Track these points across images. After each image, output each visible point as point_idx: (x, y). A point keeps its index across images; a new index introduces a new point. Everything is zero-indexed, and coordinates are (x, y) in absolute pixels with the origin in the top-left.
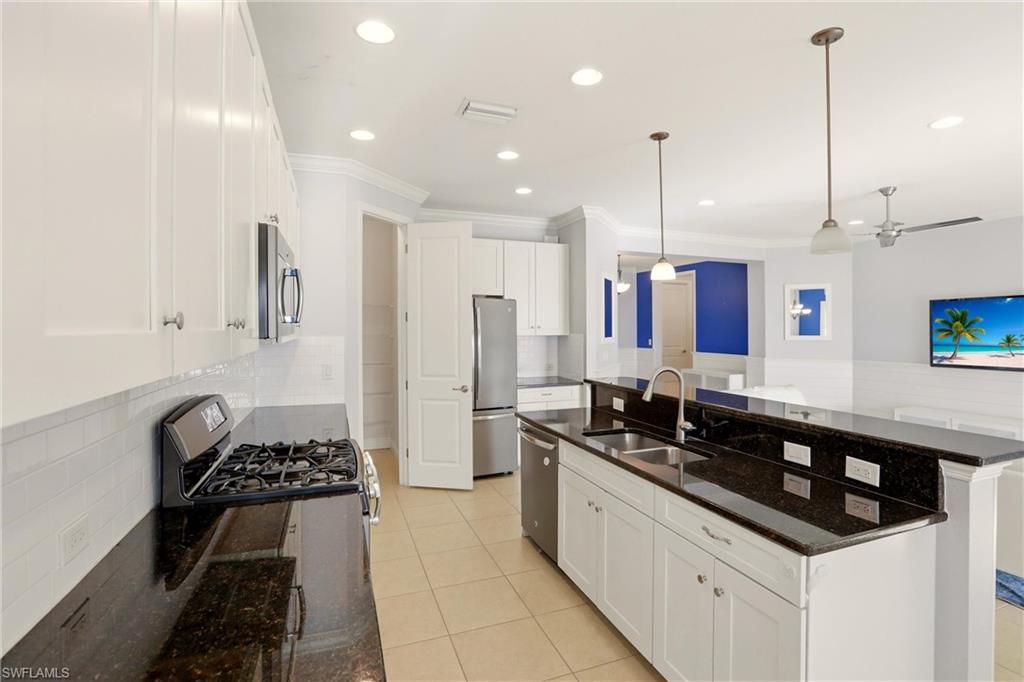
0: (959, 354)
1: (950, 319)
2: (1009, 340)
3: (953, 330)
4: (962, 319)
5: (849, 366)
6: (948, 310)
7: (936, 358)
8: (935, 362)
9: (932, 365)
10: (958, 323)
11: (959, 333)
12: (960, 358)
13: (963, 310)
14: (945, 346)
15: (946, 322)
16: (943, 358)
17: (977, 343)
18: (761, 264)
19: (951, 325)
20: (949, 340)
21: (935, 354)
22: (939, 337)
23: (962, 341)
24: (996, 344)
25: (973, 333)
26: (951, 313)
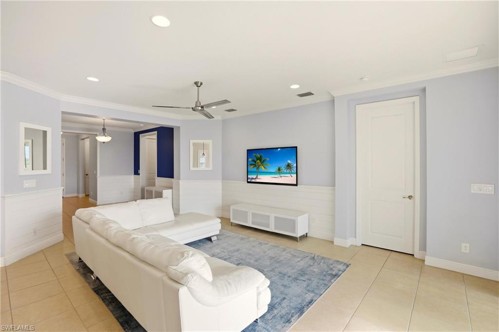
0: (259, 177)
1: (255, 159)
2: (279, 169)
3: (257, 164)
4: (260, 159)
5: (220, 183)
6: (254, 154)
7: (250, 178)
8: (249, 181)
9: (248, 182)
10: (258, 161)
11: (259, 166)
12: (259, 179)
13: (261, 154)
14: (252, 172)
15: (253, 160)
16: (252, 179)
17: (266, 171)
18: (179, 128)
19: (255, 162)
20: (255, 169)
21: (249, 177)
22: (251, 168)
23: (260, 170)
24: (274, 171)
25: (265, 166)
26: (255, 156)
